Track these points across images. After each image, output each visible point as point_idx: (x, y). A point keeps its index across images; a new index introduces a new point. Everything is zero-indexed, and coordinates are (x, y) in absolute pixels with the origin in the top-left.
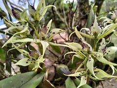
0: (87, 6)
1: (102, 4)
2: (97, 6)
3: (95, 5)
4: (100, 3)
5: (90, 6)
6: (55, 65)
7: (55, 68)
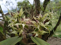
0: (39, 8)
1: (46, 6)
2: (44, 8)
3: (43, 7)
4: (45, 6)
5: (41, 8)
6: (26, 34)
7: (26, 35)
